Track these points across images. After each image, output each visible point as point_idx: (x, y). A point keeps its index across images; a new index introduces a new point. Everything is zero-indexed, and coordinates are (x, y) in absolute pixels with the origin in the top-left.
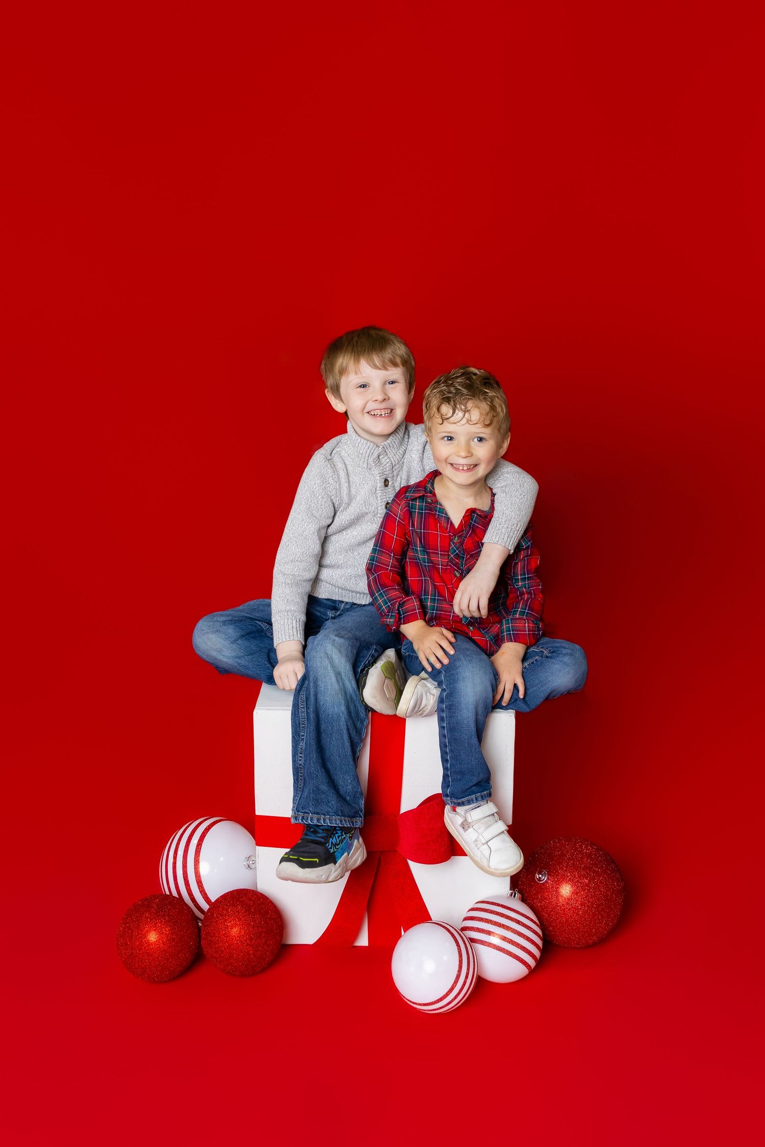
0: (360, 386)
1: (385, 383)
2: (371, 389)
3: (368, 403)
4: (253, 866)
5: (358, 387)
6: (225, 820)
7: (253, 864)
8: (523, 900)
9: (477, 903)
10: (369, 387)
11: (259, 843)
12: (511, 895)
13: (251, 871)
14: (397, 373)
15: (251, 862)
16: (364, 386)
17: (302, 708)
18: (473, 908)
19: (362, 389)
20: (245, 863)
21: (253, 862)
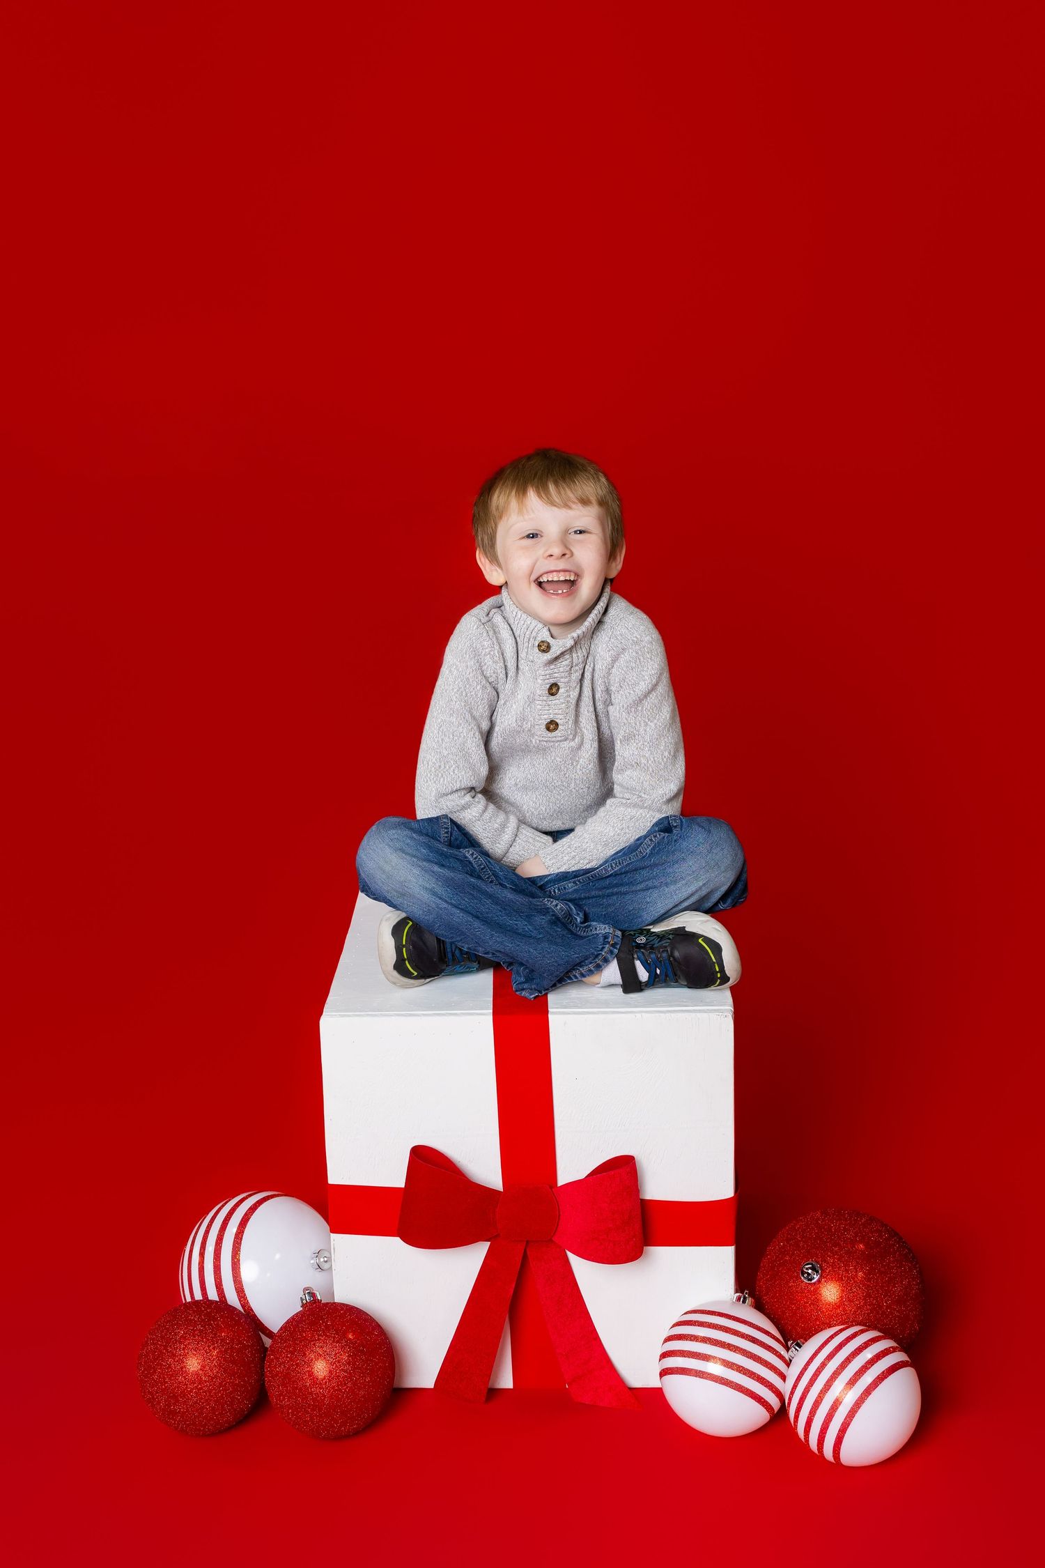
0: (528, 536)
1: (566, 532)
2: (544, 539)
3: (538, 563)
4: (326, 1266)
5: (524, 538)
6: (281, 1195)
7: (326, 1262)
8: (759, 1306)
9: (686, 1313)
10: (542, 536)
11: (335, 1229)
12: (739, 1299)
13: (323, 1273)
14: (587, 517)
15: (322, 1260)
16: (533, 536)
17: (612, 866)
18: (681, 1322)
19: (530, 541)
20: (312, 1262)
21: (326, 1259)
